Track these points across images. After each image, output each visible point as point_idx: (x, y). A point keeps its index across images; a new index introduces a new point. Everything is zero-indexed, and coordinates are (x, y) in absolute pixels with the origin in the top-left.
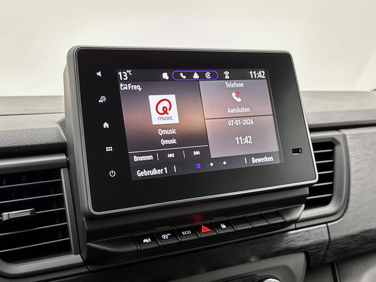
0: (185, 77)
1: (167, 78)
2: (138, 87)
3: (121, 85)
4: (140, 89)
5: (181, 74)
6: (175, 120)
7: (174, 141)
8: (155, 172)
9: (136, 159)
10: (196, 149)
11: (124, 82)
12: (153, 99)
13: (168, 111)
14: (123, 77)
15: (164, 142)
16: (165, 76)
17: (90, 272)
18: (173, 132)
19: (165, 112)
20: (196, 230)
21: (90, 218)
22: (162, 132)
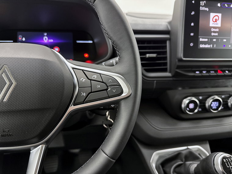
0: (227, 6)
1: (220, 6)
2: (207, 9)
3: (201, 7)
4: (208, 10)
5: (226, 5)
6: (219, 25)
7: (217, 34)
8: (207, 46)
9: (201, 40)
10: (225, 39)
11: (202, 6)
12: (212, 15)
13: (217, 21)
14: (202, 4)
15: (213, 34)
16: (219, 5)
17: (173, 80)
18: (217, 30)
19: (216, 21)
20: (216, 71)
21: (180, 60)
22: (213, 30)
